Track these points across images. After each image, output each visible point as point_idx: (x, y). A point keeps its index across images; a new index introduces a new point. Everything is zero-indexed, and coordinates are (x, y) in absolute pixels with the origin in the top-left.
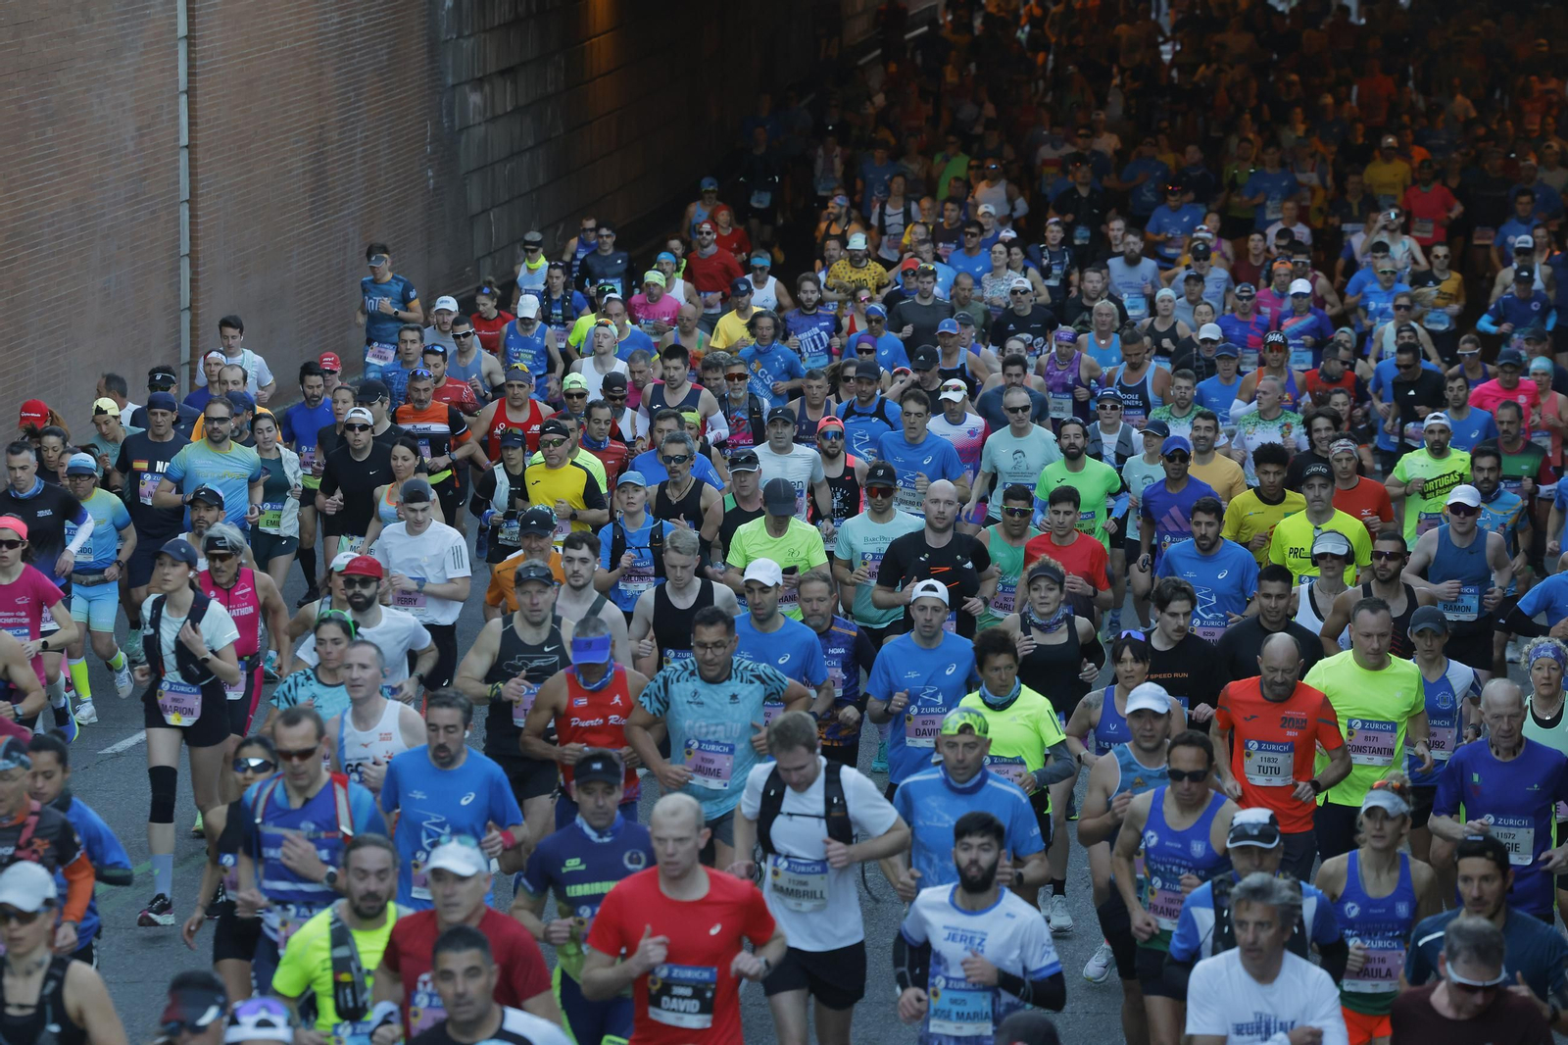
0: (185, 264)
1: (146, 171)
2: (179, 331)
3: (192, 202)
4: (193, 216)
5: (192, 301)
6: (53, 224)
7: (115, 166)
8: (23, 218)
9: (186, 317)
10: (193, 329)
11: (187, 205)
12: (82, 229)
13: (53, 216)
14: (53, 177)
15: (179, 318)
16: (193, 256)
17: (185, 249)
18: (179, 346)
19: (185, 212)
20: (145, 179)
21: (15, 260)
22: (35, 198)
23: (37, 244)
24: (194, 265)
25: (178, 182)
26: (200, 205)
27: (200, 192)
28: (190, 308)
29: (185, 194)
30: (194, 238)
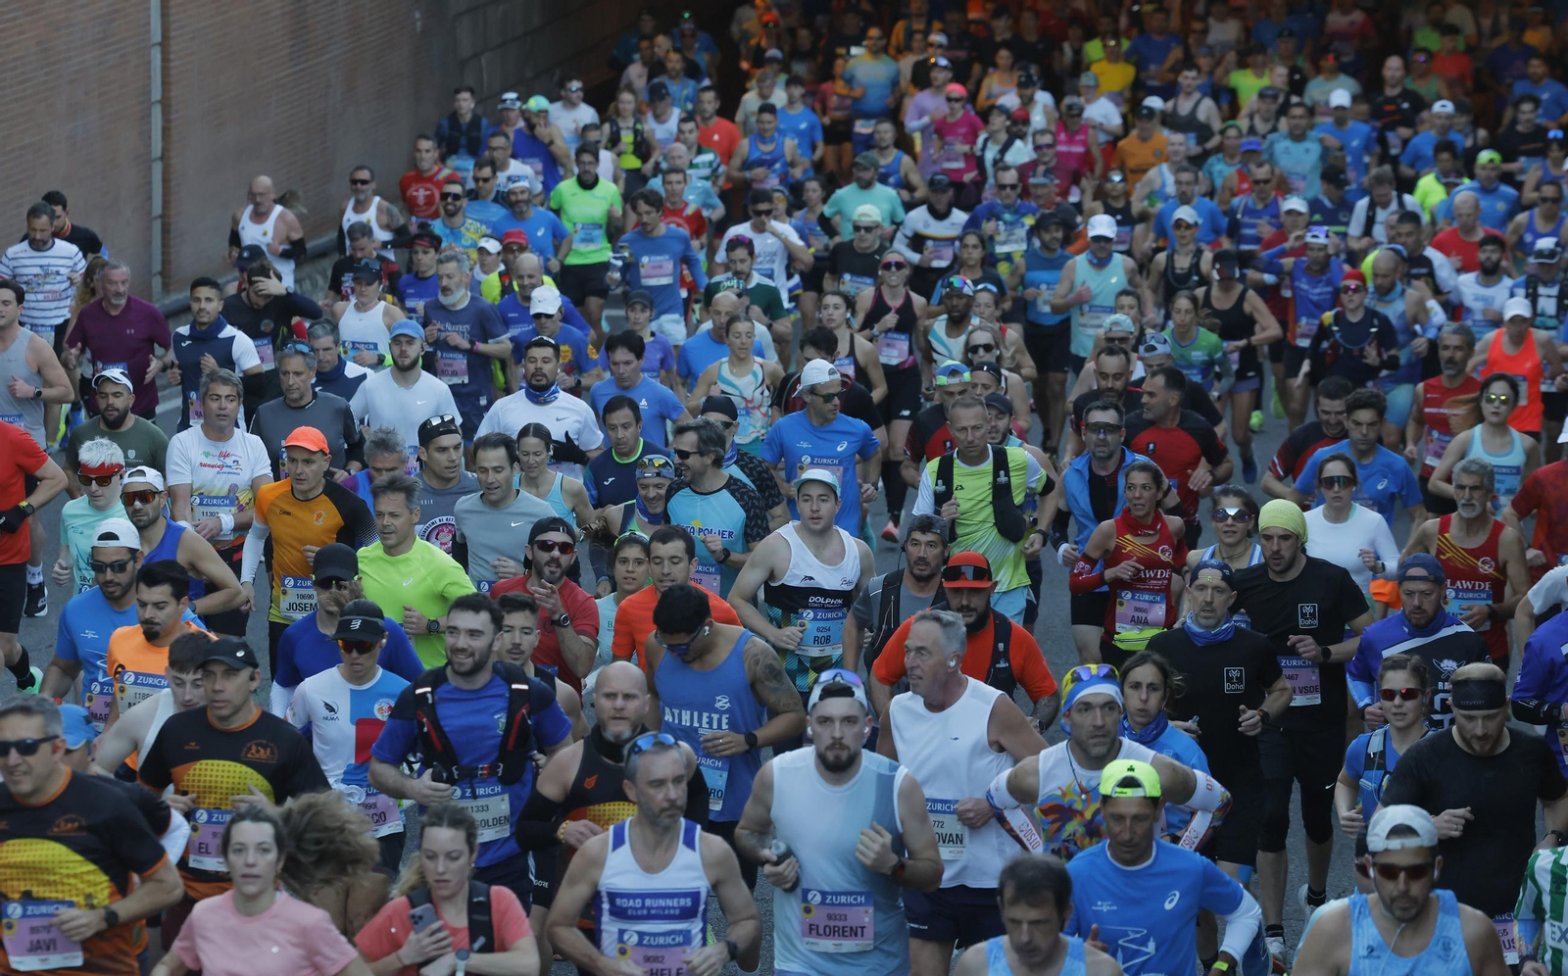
0: (157, 111)
1: (115, 11)
2: (150, 183)
3: (165, 44)
4: (165, 60)
5: (165, 150)
9: (157, 169)
10: (166, 180)
11: (159, 48)
12: (47, 74)
14: (15, 19)
15: (150, 168)
16: (165, 103)
17: (156, 94)
18: (150, 198)
19: (156, 56)
20: (112, 21)
24: (166, 113)
25: (149, 24)
26: (173, 48)
27: (172, 34)
28: (162, 158)
29: (157, 37)
30: (165, 84)
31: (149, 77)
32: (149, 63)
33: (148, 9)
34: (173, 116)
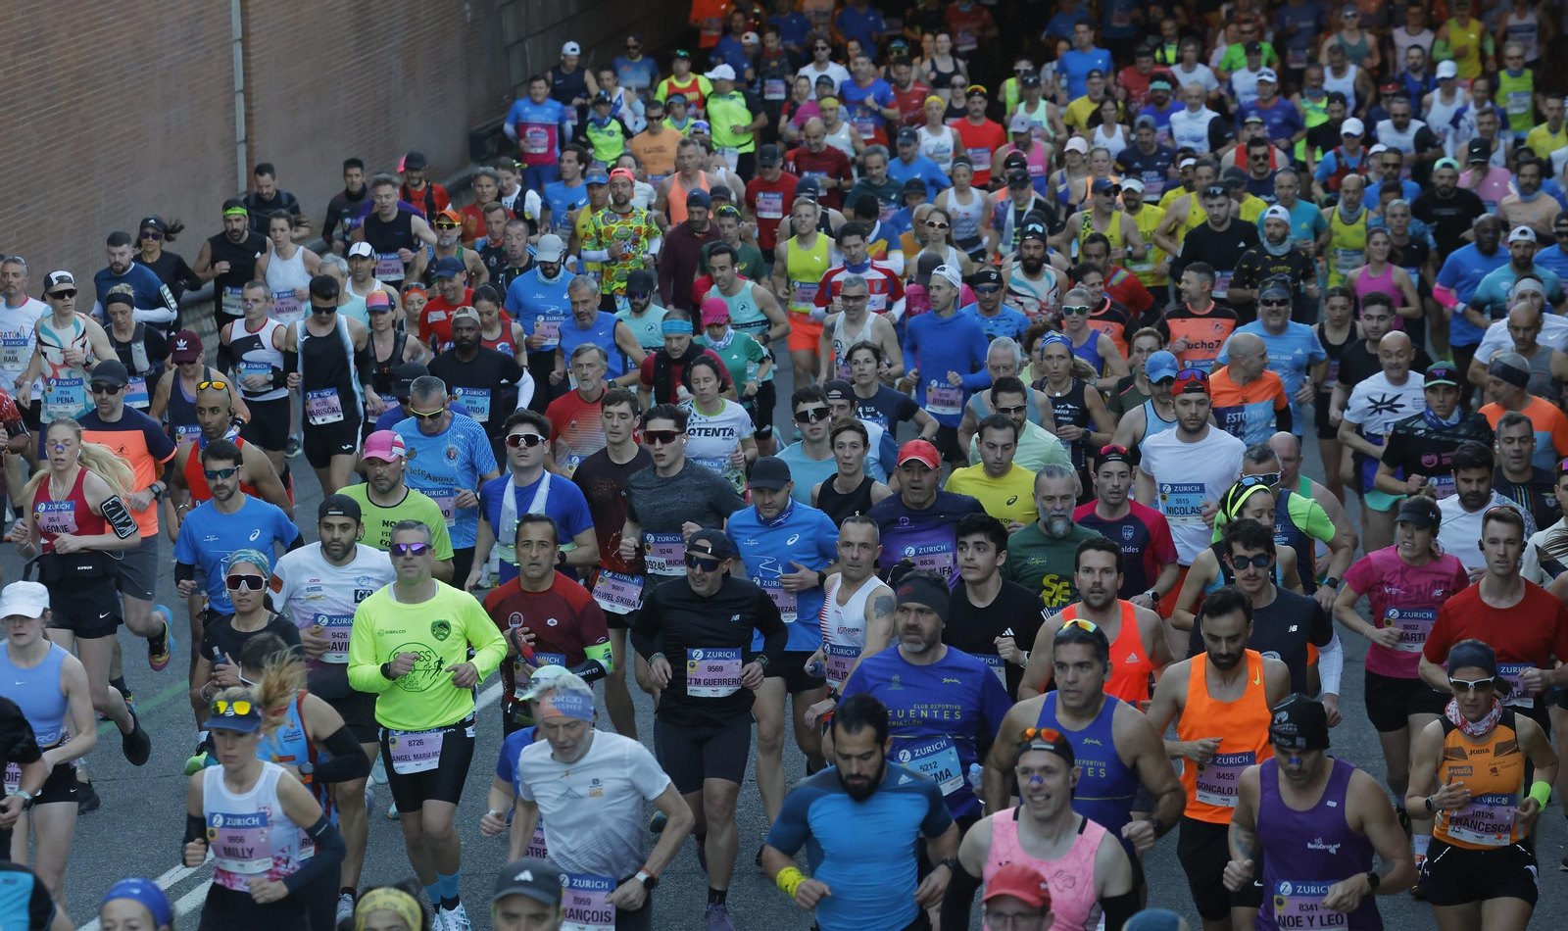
0: (240, 100)
2: (236, 163)
3: (245, 40)
4: (246, 54)
5: (248, 134)
6: (115, 65)
7: (171, 9)
8: (87, 60)
9: (242, 150)
11: (239, 44)
12: (142, 70)
13: (115, 58)
14: (114, 21)
15: (235, 151)
16: (247, 92)
17: (239, 84)
18: (236, 177)
19: (238, 50)
20: (199, 20)
21: (81, 100)
22: (98, 41)
23: (100, 85)
24: (248, 101)
25: (230, 23)
26: (253, 43)
27: (252, 31)
28: (246, 141)
29: (238, 33)
30: (247, 75)
31: (232, 70)
32: (232, 57)
33: (230, 9)
34: (254, 104)
